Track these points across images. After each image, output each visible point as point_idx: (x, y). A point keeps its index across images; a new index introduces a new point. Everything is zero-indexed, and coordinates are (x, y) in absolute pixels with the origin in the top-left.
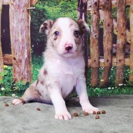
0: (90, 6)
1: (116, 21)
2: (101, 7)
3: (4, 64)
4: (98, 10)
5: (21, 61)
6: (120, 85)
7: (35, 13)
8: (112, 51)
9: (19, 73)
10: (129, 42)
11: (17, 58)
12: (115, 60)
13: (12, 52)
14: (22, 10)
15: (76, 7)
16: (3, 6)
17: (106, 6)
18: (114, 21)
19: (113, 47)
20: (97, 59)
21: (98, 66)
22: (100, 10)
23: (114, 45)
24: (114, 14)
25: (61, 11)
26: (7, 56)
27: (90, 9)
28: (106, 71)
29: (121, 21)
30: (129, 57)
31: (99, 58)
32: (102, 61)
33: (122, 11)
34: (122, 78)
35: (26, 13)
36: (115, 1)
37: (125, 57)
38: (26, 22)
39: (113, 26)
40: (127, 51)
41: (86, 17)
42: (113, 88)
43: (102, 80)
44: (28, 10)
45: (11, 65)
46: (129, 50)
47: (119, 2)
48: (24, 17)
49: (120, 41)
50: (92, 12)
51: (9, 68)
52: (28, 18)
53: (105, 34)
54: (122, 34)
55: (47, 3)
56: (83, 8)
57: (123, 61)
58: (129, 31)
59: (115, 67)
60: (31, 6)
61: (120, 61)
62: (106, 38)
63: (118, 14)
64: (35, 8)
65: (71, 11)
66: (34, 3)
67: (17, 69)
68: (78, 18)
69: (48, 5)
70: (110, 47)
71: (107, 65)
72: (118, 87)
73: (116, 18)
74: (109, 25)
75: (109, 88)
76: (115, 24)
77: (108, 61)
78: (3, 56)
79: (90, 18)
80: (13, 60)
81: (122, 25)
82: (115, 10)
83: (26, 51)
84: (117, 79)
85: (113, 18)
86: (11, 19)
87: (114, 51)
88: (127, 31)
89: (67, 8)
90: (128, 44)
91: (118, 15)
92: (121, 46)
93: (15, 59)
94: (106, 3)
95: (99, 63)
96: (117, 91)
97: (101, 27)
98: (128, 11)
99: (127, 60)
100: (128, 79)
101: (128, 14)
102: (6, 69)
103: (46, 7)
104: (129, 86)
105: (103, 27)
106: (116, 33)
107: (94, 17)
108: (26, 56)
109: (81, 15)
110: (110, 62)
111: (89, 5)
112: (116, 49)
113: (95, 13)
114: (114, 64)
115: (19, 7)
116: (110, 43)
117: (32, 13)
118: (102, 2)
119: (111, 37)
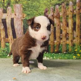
1: (62, 23)
4: (53, 18)
6: (64, 52)
7: (25, 21)
8: (60, 37)
10: (68, 33)
12: (61, 41)
17: (57, 16)
20: (53, 41)
21: (53, 44)
23: (61, 34)
28: (57, 46)
29: (64, 23)
30: (69, 40)
31: (54, 40)
32: (55, 42)
33: (65, 18)
36: (62, 14)
39: (60, 26)
40: (67, 37)
42: (61, 54)
43: (56, 50)
44: (22, 20)
46: (69, 37)
48: (20, 23)
49: (64, 33)
52: (22, 23)
54: (65, 29)
55: (30, 16)
57: (66, 42)
59: (62, 45)
60: (23, 18)
61: (64, 42)
62: (57, 31)
63: (63, 20)
66: (24, 16)
70: (59, 35)
71: (58, 43)
72: (64, 53)
73: (62, 22)
74: (58, 25)
75: (59, 54)
76: (61, 25)
77: (58, 42)
81: (65, 25)
82: (61, 18)
84: (63, 50)
85: (60, 22)
87: (61, 37)
88: (67, 28)
90: (68, 34)
92: (64, 35)
96: (63, 55)
97: (55, 26)
98: (68, 18)
99: (68, 41)
100: (68, 50)
106: (62, 29)
110: (59, 42)
111: (49, 16)
112: (62, 36)
114: (61, 43)
115: (18, 19)
116: (59, 33)
117: (24, 21)
118: (55, 15)
119: (59, 31)
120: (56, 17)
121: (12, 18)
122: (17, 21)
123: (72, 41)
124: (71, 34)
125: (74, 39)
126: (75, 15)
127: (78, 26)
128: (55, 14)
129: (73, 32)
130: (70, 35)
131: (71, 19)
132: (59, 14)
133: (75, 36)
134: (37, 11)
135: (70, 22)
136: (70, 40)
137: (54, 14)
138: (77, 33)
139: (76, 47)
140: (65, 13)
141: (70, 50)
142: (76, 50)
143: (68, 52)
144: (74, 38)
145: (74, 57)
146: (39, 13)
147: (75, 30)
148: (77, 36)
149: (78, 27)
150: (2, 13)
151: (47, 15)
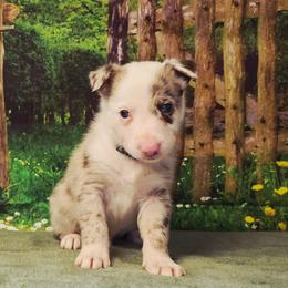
0: (136, 25)
2: (160, 27)
4: (153, 31)
6: (203, 199)
7: (14, 39)
10: (222, 103)
12: (190, 143)
15: (104, 26)
17: (171, 23)
22: (157, 33)
24: (187, 42)
25: (70, 35)
27: (134, 31)
29: (204, 56)
30: (224, 137)
33: (205, 34)
36: (191, 14)
37: (214, 138)
40: (217, 123)
42: (187, 206)
46: (224, 122)
47: (200, 16)
49: (202, 101)
50: (139, 38)
54: (207, 86)
55: (39, 17)
56: (120, 29)
57: (209, 146)
58: (222, 80)
59: (190, 159)
60: (4, 24)
61: (202, 145)
63: (197, 42)
64: (13, 27)
65: (93, 35)
66: (11, 17)
68: (108, 51)
69: (42, 22)
72: (200, 203)
75: (179, 206)
79: (135, 51)
81: (205, 67)
82: (191, 32)
84: (196, 186)
85: (186, 50)
88: (217, 80)
89: (84, 28)
90: (219, 107)
91: (199, 44)
92: (203, 113)
94: (170, 18)
96: (198, 212)
98: (220, 34)
101: (220, 41)
103: (38, 27)
104: (225, 203)
106: (191, 83)
107: (144, 49)
109: (115, 44)
111: (132, 21)
112: (191, 118)
113: (146, 40)
117: (6, 38)
118: (162, 15)
120: (165, 25)
123: (238, 143)
124: (235, 108)
125: (246, 136)
126: (254, 22)
127: (268, 71)
128: (159, 11)
129: (243, 98)
130: (230, 116)
131: (236, 39)
132: (178, 12)
133: (252, 121)
135: (231, 50)
136: (230, 136)
137: (154, 14)
138: (261, 105)
139: (257, 172)
140: (207, 9)
142: (257, 187)
143: (218, 196)
144: (247, 131)
145: (249, 219)
146: (84, 5)
147: (255, 94)
148: (263, 121)
149: (267, 80)
151: (122, 14)
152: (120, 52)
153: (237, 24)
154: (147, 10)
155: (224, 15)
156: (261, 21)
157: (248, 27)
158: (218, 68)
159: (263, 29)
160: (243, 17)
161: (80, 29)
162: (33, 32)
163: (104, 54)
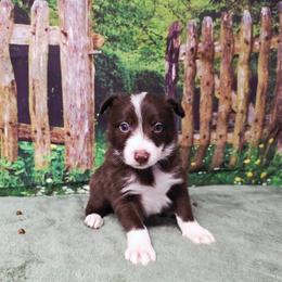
0: (184, 54)
1: (219, 78)
2: (200, 56)
3: (52, 143)
4: (195, 59)
5: (78, 137)
6: (215, 169)
7: (101, 61)
8: (211, 123)
9: (75, 155)
10: (235, 109)
11: (72, 133)
12: (214, 136)
13: (65, 123)
14: (80, 54)
15: (163, 53)
16: (50, 47)
17: (207, 54)
18: (216, 78)
19: (213, 117)
20: (190, 134)
21: (190, 145)
22: (197, 61)
23: (215, 114)
24: (216, 67)
25: (140, 60)
26: (57, 129)
27: (183, 59)
28: (201, 151)
29: (226, 77)
30: (233, 131)
31: (194, 133)
32: (197, 137)
33: (227, 63)
34: (220, 160)
35: (87, 60)
36: (220, 48)
37: (228, 132)
38: (88, 76)
39: (214, 86)
40: (231, 122)
41: (177, 70)
43: (193, 164)
44: (90, 55)
45: (62, 144)
46: (234, 121)
47: (224, 49)
48: (83, 68)
49: (223, 108)
50: (186, 63)
51: (60, 148)
52: (91, 69)
53: (202, 98)
54: (226, 98)
55: (119, 45)
56: (174, 57)
57: (225, 137)
58: (236, 94)
59: (214, 146)
60: (94, 49)
61: (221, 136)
62: (204, 104)
64: (100, 52)
65: (155, 60)
66: (99, 45)
67: (72, 150)
68: (166, 72)
69: (121, 49)
70: (208, 116)
71: (203, 142)
73: (218, 73)
74: (208, 84)
76: (217, 82)
77: (204, 137)
78: (51, 129)
79: (183, 72)
80: (66, 136)
81: (226, 85)
82: (218, 61)
83: (87, 122)
84: (213, 162)
85: (214, 73)
86: (62, 70)
87: (214, 122)
88: (233, 94)
89: (149, 55)
90: (233, 112)
91: (222, 68)
92: (224, 115)
93: (69, 134)
94: (206, 50)
95: (193, 139)
97: (198, 86)
98: (236, 62)
99: (230, 135)
100: (228, 162)
101: (235, 67)
102: (54, 150)
103: (118, 53)
105: (201, 86)
106: (217, 95)
107: (189, 71)
108: (87, 130)
109: (171, 67)
110: (207, 138)
111: (182, 52)
112: (217, 119)
113: (190, 65)
114: (213, 142)
115: (76, 50)
116: (209, 111)
117: (96, 60)
118: (201, 48)
119: (210, 102)
120: (203, 55)
121: (53, 43)
122: (71, 57)
123: (241, 135)
124: (242, 112)
125: (246, 130)
126: (257, 55)
127: (263, 89)
128: (200, 45)
129: (247, 106)
130: (239, 118)
132: (211, 46)
133: (251, 120)
134: (145, 29)
135: (242, 73)
136: (237, 130)
137: (197, 46)
138: (256, 111)
139: (248, 152)
140: (229, 45)
141: (233, 160)
142: (247, 161)
143: (224, 167)
144: (247, 127)
146: (151, 38)
147: (254, 103)
148: (256, 121)
149: (262, 94)
150: (11, 23)
151: (176, 46)
152: (174, 73)
153: (247, 56)
154: (193, 44)
155: (239, 50)
156: (261, 54)
157: (253, 58)
158: (234, 86)
159: (261, 60)
160: (251, 51)
161: (147, 55)
162: (115, 56)
163: (164, 74)
